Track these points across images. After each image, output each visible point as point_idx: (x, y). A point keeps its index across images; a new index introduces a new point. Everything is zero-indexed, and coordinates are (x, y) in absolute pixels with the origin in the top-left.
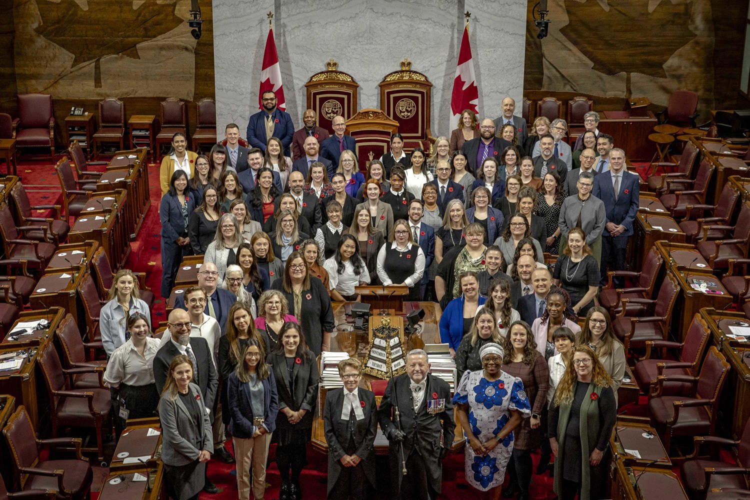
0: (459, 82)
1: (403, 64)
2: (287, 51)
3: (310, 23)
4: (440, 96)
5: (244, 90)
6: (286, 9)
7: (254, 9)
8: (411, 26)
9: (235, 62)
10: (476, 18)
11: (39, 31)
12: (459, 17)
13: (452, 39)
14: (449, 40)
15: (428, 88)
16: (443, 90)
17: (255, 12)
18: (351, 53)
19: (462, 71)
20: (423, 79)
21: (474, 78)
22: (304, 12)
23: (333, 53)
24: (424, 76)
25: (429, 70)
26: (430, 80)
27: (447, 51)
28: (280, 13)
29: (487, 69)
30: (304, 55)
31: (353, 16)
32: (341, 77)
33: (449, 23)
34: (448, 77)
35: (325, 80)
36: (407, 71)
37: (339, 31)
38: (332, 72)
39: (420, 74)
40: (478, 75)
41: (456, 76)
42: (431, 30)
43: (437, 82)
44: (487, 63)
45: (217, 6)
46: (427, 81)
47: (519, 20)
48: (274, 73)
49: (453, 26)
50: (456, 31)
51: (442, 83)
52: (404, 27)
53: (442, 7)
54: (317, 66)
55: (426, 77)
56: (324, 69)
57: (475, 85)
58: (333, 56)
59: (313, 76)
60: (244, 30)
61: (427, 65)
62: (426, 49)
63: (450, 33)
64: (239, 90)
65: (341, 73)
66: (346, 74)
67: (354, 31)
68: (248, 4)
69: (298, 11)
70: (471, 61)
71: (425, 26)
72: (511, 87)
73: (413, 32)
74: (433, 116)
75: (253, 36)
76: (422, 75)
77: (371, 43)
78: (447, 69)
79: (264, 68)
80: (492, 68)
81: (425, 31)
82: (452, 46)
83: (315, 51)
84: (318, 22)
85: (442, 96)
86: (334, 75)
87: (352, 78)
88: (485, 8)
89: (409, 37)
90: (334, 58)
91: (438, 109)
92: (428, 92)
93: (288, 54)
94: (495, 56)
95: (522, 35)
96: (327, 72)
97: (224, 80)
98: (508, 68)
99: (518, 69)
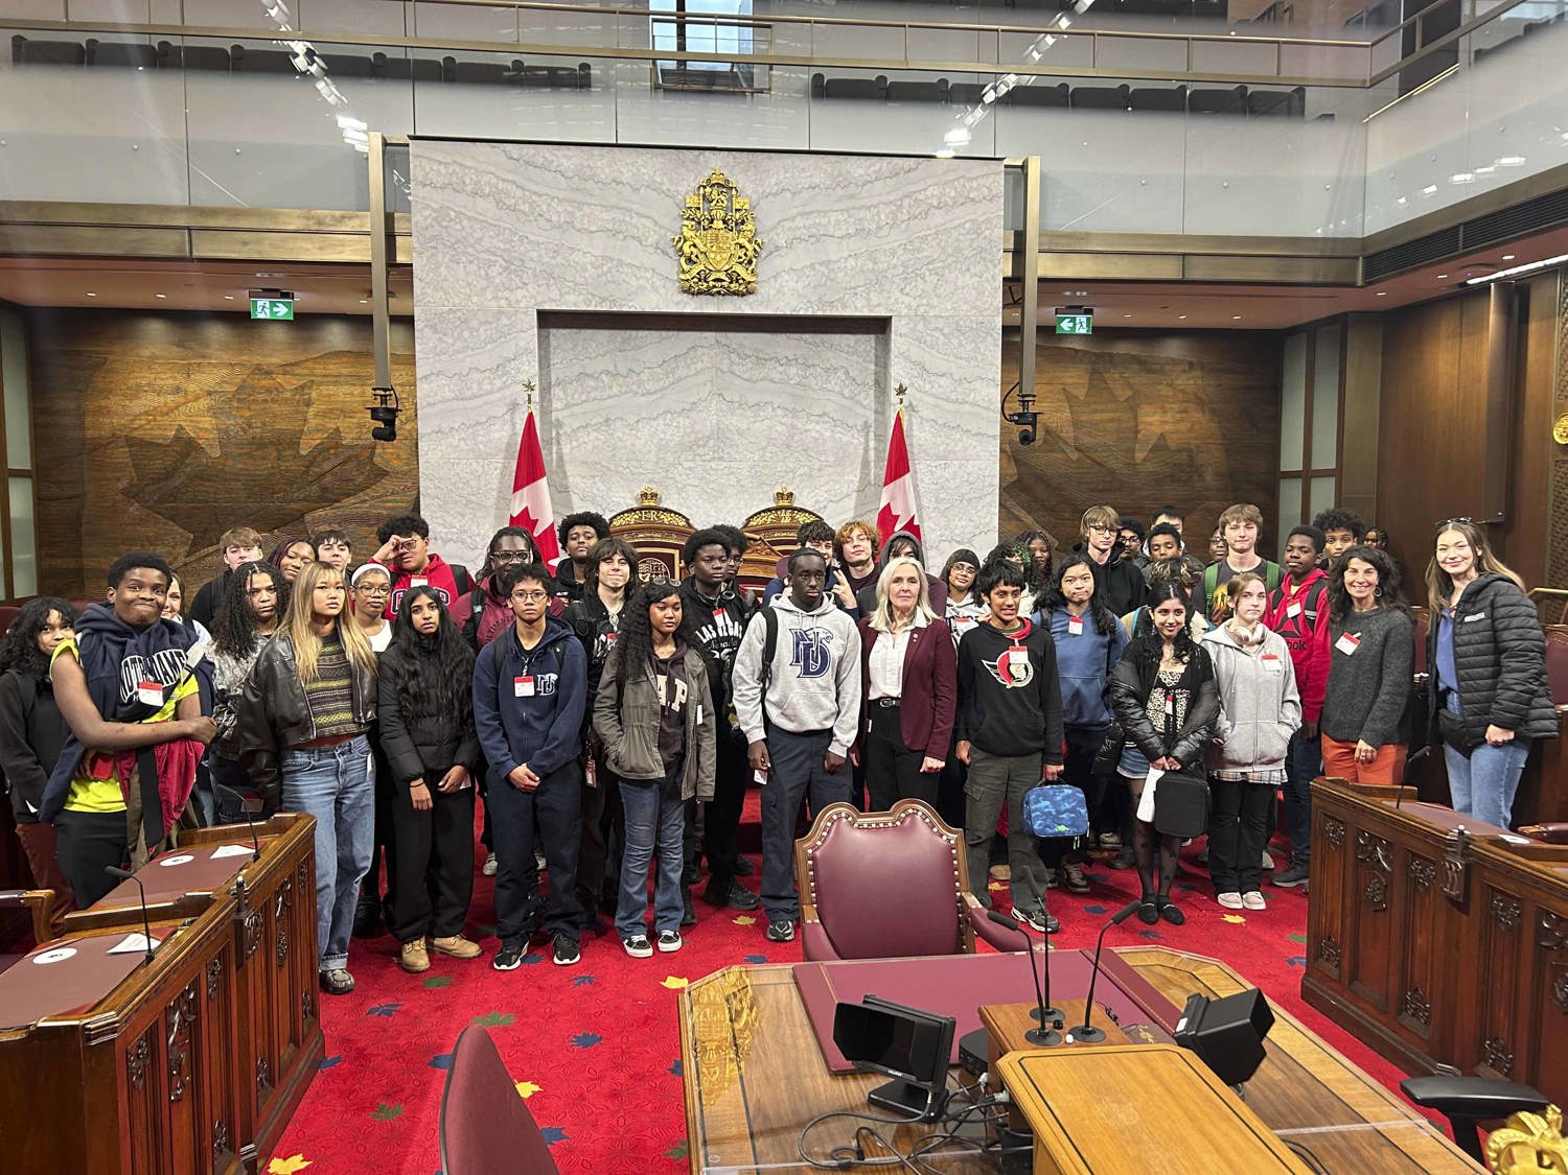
0: (887, 517)
1: (780, 496)
2: (565, 473)
3: (607, 420)
5: (478, 539)
6: (561, 393)
7: (498, 383)
8: (793, 427)
9: (461, 485)
10: (911, 404)
11: (131, 494)
12: (876, 412)
13: (866, 451)
14: (861, 452)
17: (500, 389)
18: (684, 477)
19: (893, 497)
21: (914, 512)
22: (595, 399)
23: (650, 476)
25: (825, 507)
27: (858, 472)
28: (550, 401)
29: (933, 499)
30: (597, 479)
31: (688, 407)
32: (666, 519)
33: (860, 423)
35: (636, 523)
36: (786, 508)
37: (662, 436)
38: (650, 508)
40: (920, 508)
41: (882, 506)
42: (828, 434)
44: (934, 487)
45: (425, 377)
47: (988, 409)
48: (536, 498)
49: (866, 425)
50: (872, 435)
52: (779, 428)
53: (846, 392)
54: (621, 500)
56: (635, 506)
57: (916, 523)
58: (651, 481)
59: (615, 517)
60: (478, 423)
61: (821, 499)
62: (820, 470)
63: (862, 440)
64: (469, 540)
65: (666, 510)
66: (676, 513)
67: (689, 434)
68: (487, 374)
69: (584, 398)
70: (907, 476)
71: (818, 427)
72: (977, 532)
73: (796, 438)
75: (497, 435)
77: (721, 459)
78: (857, 506)
79: (516, 489)
80: (942, 496)
81: (816, 435)
82: (865, 464)
83: (617, 472)
84: (622, 419)
86: (652, 515)
87: (687, 520)
88: (928, 387)
89: (788, 447)
90: (653, 485)
93: (565, 477)
94: (947, 475)
95: (994, 436)
96: (641, 509)
97: (440, 521)
98: (971, 496)
99: (988, 499)
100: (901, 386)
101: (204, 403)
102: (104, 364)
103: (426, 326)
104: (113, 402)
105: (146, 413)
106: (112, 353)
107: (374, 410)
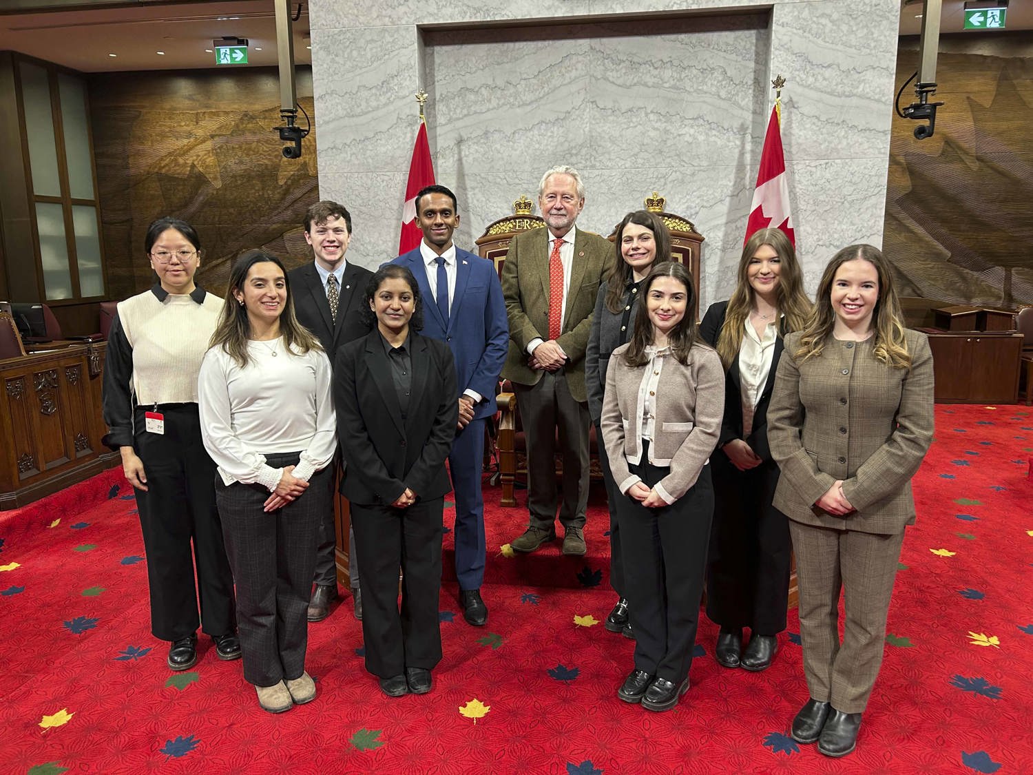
0: (757, 222)
1: (650, 202)
3: (486, 133)
4: (718, 261)
5: (369, 248)
6: (444, 108)
7: (383, 99)
8: (666, 131)
9: (354, 197)
10: (791, 100)
12: (754, 112)
13: (742, 154)
14: (736, 156)
15: (695, 244)
16: (724, 250)
17: (386, 105)
19: (765, 199)
20: (686, 228)
21: (787, 213)
22: (475, 113)
23: (525, 186)
24: (688, 223)
25: (697, 213)
26: (699, 232)
27: (732, 177)
28: (435, 116)
29: (811, 202)
30: (477, 191)
31: (562, 116)
33: (736, 124)
34: (733, 226)
35: (510, 231)
37: (537, 146)
38: (523, 217)
39: (680, 219)
40: (795, 210)
41: (753, 208)
42: (701, 138)
43: (712, 235)
44: (811, 188)
45: (321, 97)
46: (694, 232)
47: (878, 101)
49: (743, 129)
50: (749, 137)
51: (721, 238)
52: (652, 134)
53: (723, 94)
54: (499, 210)
55: (691, 225)
56: (510, 215)
57: (790, 226)
58: (527, 191)
59: (491, 226)
60: (367, 138)
61: (693, 205)
62: (693, 175)
63: (738, 143)
64: (362, 248)
67: (562, 144)
68: (374, 91)
69: (465, 112)
71: (692, 131)
73: (669, 143)
74: (704, 298)
75: (383, 149)
76: (684, 220)
77: (593, 167)
78: (730, 211)
80: (821, 198)
81: (690, 140)
82: (741, 167)
83: (496, 183)
84: (500, 131)
85: (721, 262)
86: (526, 224)
88: (811, 80)
89: (661, 152)
90: (529, 196)
91: (714, 285)
92: (696, 253)
94: (828, 176)
95: (884, 132)
96: (514, 218)
98: (853, 197)
99: (873, 200)
100: (779, 78)
101: (209, 145)
102: (139, 116)
103: (321, 48)
104: (147, 146)
105: (170, 154)
106: (143, 107)
107: (281, 130)
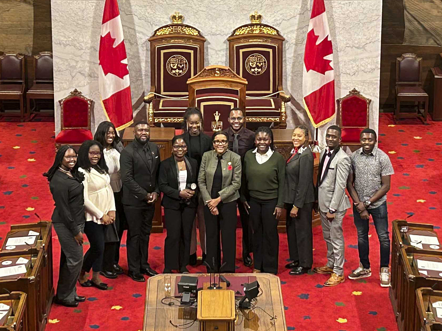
0: (312, 37)
1: (253, 17)
2: (130, 4)
4: (293, 50)
5: (83, 45)
9: (73, 15)
15: (280, 42)
16: (296, 44)
18: (197, 6)
19: (315, 25)
20: (274, 33)
21: (328, 33)
23: (178, 6)
24: (275, 29)
25: (280, 23)
26: (282, 34)
29: (342, 23)
30: (148, 8)
32: (188, 31)
34: (301, 31)
35: (169, 34)
36: (257, 25)
38: (177, 25)
39: (271, 27)
40: (333, 29)
41: (310, 29)
43: (289, 36)
44: (341, 16)
46: (279, 35)
48: (115, 27)
51: (295, 37)
54: (161, 19)
55: (277, 31)
56: (169, 23)
57: (329, 39)
58: (179, 8)
59: (158, 30)
61: (278, 19)
64: (78, 45)
65: (188, 27)
66: (192, 28)
70: (324, 14)
72: (368, 42)
74: (286, 72)
76: (273, 28)
78: (300, 22)
79: (104, 22)
80: (348, 21)
85: (295, 51)
86: (179, 29)
87: (199, 32)
90: (180, 11)
91: (291, 65)
92: (280, 47)
93: (130, 6)
94: (350, 9)
96: (172, 26)
97: (62, 34)
98: (365, 21)
99: (375, 23)
